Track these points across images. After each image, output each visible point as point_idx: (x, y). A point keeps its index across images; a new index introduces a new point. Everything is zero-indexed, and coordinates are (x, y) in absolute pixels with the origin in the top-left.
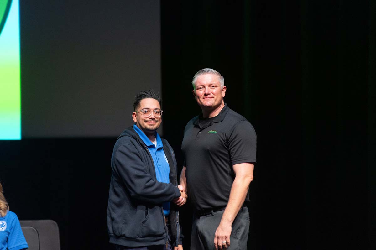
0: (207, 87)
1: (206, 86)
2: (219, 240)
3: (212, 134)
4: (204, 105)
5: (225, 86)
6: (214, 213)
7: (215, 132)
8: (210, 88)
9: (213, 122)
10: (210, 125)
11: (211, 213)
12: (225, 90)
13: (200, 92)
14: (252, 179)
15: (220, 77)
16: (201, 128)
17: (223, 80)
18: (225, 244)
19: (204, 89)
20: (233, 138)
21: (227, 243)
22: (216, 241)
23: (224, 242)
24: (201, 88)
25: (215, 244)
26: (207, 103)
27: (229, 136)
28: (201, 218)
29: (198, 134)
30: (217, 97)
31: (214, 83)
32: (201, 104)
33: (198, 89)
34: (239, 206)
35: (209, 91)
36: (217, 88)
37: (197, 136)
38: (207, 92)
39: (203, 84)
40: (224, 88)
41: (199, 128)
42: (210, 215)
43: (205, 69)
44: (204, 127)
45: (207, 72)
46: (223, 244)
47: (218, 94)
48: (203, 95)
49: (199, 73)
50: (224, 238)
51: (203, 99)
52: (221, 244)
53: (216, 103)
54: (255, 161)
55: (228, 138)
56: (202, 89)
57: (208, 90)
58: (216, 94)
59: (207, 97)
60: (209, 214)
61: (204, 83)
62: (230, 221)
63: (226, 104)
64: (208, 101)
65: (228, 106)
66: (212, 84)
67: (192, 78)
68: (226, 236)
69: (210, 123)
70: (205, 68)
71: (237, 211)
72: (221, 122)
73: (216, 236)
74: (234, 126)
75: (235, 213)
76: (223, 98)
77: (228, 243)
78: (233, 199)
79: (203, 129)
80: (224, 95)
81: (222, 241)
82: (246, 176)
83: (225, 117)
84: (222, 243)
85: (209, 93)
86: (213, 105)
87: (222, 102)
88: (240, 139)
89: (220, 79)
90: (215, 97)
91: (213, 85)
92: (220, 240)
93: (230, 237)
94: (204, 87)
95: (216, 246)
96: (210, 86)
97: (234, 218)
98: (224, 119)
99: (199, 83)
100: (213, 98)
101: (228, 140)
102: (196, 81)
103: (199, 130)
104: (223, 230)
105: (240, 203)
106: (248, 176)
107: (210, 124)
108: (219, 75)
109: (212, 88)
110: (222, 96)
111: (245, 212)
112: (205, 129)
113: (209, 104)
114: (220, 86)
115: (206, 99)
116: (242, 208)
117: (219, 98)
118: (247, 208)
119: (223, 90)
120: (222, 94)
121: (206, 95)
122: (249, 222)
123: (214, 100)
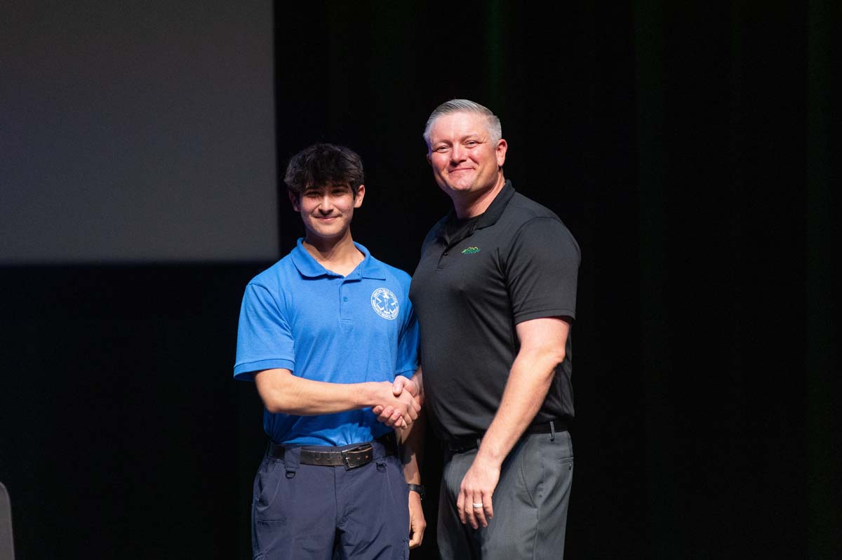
0: (457, 145)
1: (454, 143)
2: (467, 499)
3: (468, 255)
4: (451, 187)
5: (503, 140)
7: (474, 249)
8: (464, 146)
9: (474, 229)
10: (469, 235)
11: (476, 446)
12: (504, 149)
13: (442, 158)
14: (558, 357)
15: (490, 119)
16: (449, 242)
17: (499, 126)
18: (481, 511)
19: (449, 149)
21: (484, 509)
23: (479, 505)
24: (443, 148)
26: (458, 183)
27: (507, 257)
28: (455, 457)
29: (441, 258)
30: (484, 168)
31: (474, 133)
32: (444, 185)
33: (436, 150)
35: (462, 155)
36: (481, 146)
37: (439, 262)
38: (456, 157)
39: (447, 138)
40: (500, 144)
41: (446, 243)
42: (475, 450)
43: (452, 102)
44: (455, 242)
45: (456, 108)
46: (475, 510)
47: (485, 159)
48: (449, 163)
49: (438, 111)
50: (479, 497)
51: (450, 174)
52: (472, 509)
53: (480, 183)
55: (505, 261)
56: (445, 150)
57: (459, 151)
58: (479, 161)
59: (458, 167)
60: (472, 449)
61: (450, 135)
63: (509, 181)
64: (460, 177)
65: (513, 187)
66: (468, 137)
68: (484, 492)
69: (468, 229)
70: (453, 99)
71: (514, 434)
72: (493, 224)
73: (463, 491)
74: (518, 231)
76: (500, 167)
77: (487, 507)
79: (453, 245)
80: (501, 160)
81: (474, 502)
82: (543, 351)
83: (502, 213)
84: (474, 507)
85: (463, 158)
86: (472, 186)
87: (497, 176)
89: (488, 123)
90: (479, 167)
91: (471, 139)
92: (470, 499)
94: (450, 144)
95: (462, 512)
96: (465, 141)
97: (506, 451)
98: (498, 219)
99: (439, 135)
100: (474, 169)
101: (504, 266)
102: (432, 131)
103: (445, 248)
104: (477, 477)
106: (549, 351)
107: (469, 232)
108: (487, 114)
109: (470, 146)
110: (496, 163)
111: (558, 444)
112: (457, 246)
113: (462, 186)
114: (489, 141)
115: (456, 173)
116: (551, 433)
117: (488, 169)
118: (565, 434)
119: (499, 149)
120: (496, 159)
121: (454, 164)
122: (570, 469)
123: (476, 174)
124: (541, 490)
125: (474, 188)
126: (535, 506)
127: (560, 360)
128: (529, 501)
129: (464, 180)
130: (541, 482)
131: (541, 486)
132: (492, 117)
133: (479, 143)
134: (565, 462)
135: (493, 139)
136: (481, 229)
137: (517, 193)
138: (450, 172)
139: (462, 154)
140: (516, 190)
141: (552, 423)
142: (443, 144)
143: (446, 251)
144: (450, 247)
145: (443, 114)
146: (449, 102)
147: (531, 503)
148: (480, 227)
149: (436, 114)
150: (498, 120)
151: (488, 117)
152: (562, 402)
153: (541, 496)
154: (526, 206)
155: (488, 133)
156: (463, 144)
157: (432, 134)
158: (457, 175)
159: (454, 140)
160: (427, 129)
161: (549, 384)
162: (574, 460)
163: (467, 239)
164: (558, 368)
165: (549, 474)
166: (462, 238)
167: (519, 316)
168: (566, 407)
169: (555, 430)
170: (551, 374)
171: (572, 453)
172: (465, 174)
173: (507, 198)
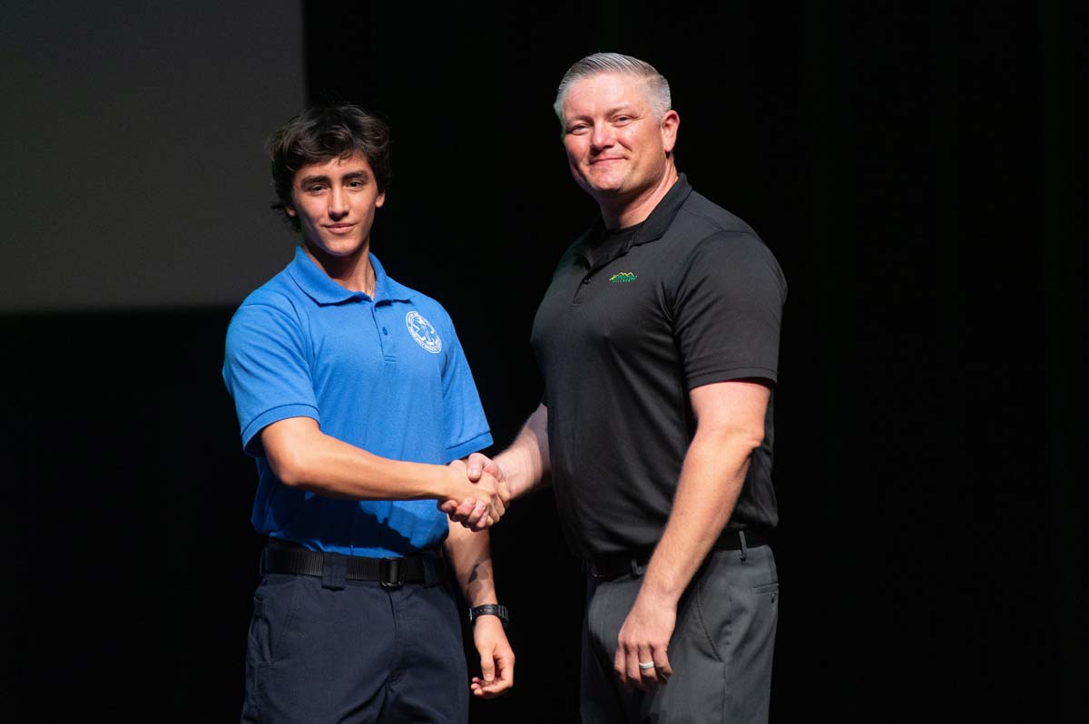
0: (600, 123)
1: (595, 120)
2: (630, 659)
3: (620, 285)
4: (593, 186)
5: (673, 112)
6: (638, 571)
7: (628, 276)
8: (610, 124)
9: (629, 245)
10: (622, 254)
11: (631, 571)
12: (674, 126)
13: (579, 143)
14: (754, 439)
16: (592, 265)
17: (666, 90)
18: (651, 672)
19: (588, 130)
20: (688, 291)
21: (658, 669)
22: (620, 664)
23: (649, 664)
24: (580, 127)
25: (619, 673)
26: (603, 179)
27: (676, 289)
29: (580, 287)
30: (641, 157)
31: (624, 103)
32: (584, 183)
33: (570, 131)
34: (702, 538)
36: (637, 122)
37: (576, 294)
38: (599, 141)
39: (586, 114)
40: (668, 118)
41: (587, 265)
42: (628, 576)
43: (593, 58)
44: (601, 263)
45: (599, 67)
46: (644, 674)
47: (640, 143)
48: (588, 151)
49: (573, 71)
50: (647, 653)
51: (592, 166)
52: (638, 671)
53: (637, 178)
54: (774, 377)
55: (673, 294)
56: (584, 130)
57: (604, 131)
58: (634, 149)
59: (602, 156)
60: (624, 574)
61: (589, 107)
62: (670, 592)
64: (605, 171)
65: (690, 183)
66: (616, 110)
67: (553, 94)
68: (653, 644)
69: (620, 246)
70: (594, 52)
71: (694, 557)
72: (657, 239)
73: (621, 645)
74: (693, 251)
75: (690, 562)
76: (668, 154)
77: (662, 668)
78: (682, 513)
79: (597, 269)
80: (669, 142)
81: (640, 661)
82: (729, 431)
83: (671, 221)
84: (641, 669)
85: (609, 142)
86: (623, 183)
87: (663, 168)
88: (713, 296)
90: (633, 156)
91: (621, 113)
92: (634, 656)
93: (668, 647)
94: (590, 122)
95: (624, 678)
96: (612, 116)
97: (684, 582)
98: (665, 231)
99: (574, 109)
100: (626, 159)
101: (670, 302)
102: (565, 103)
103: (586, 272)
104: (642, 623)
105: (708, 527)
106: (740, 431)
107: (621, 249)
109: (619, 123)
110: (662, 148)
111: (752, 566)
112: (605, 269)
113: (608, 184)
114: (649, 115)
115: (599, 166)
116: (741, 550)
117: (646, 157)
118: (764, 550)
119: (667, 125)
120: (661, 142)
121: (596, 151)
122: (773, 601)
123: (630, 166)
124: (728, 634)
125: (627, 187)
126: (720, 660)
127: (756, 444)
128: (711, 652)
129: (613, 175)
130: (728, 622)
131: (728, 628)
132: (656, 77)
133: (633, 117)
134: (763, 591)
135: (656, 111)
136: (639, 245)
137: (694, 192)
138: (592, 163)
139: (607, 138)
140: (693, 189)
141: (741, 533)
142: (580, 122)
143: (588, 277)
144: (593, 272)
145: (580, 76)
146: (589, 58)
147: (714, 655)
148: (639, 242)
149: (571, 76)
150: (665, 81)
151: (649, 79)
152: (757, 506)
153: (728, 643)
154: (707, 214)
155: (647, 102)
156: (610, 121)
157: (565, 107)
158: (600, 167)
159: (596, 116)
160: (558, 98)
161: (742, 481)
162: (779, 588)
163: (619, 259)
164: (753, 455)
165: (741, 610)
166: (611, 259)
167: (693, 377)
168: (763, 512)
169: (747, 544)
170: (744, 464)
171: (776, 578)
172: (614, 165)
173: (679, 200)
